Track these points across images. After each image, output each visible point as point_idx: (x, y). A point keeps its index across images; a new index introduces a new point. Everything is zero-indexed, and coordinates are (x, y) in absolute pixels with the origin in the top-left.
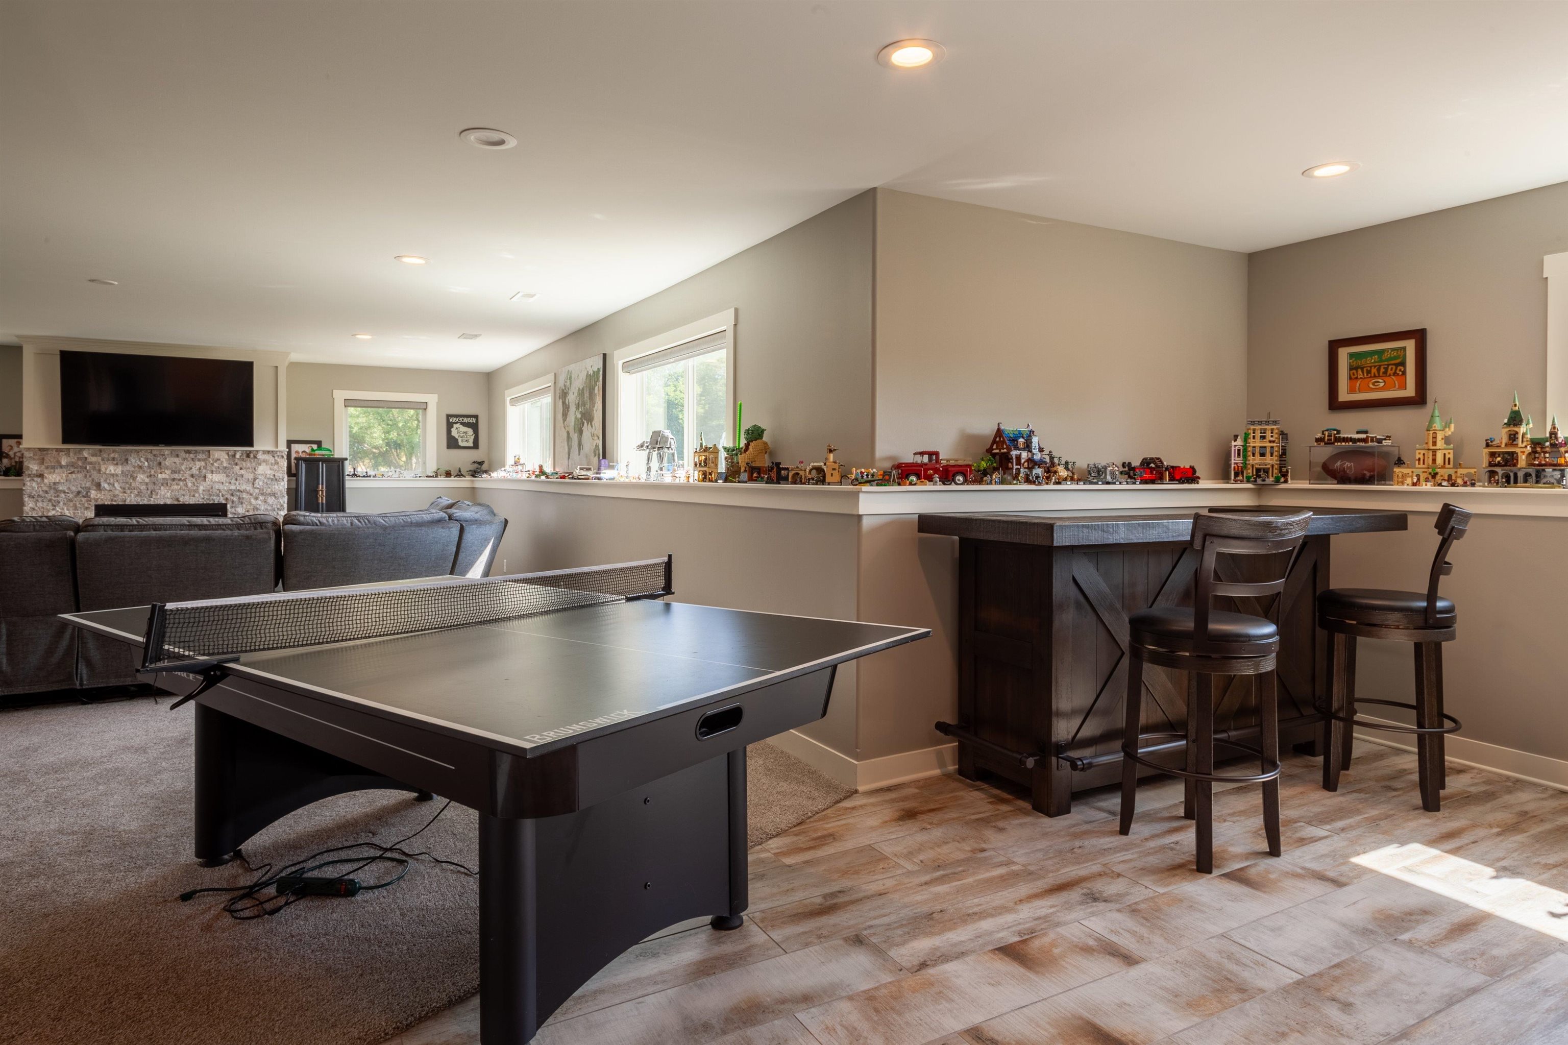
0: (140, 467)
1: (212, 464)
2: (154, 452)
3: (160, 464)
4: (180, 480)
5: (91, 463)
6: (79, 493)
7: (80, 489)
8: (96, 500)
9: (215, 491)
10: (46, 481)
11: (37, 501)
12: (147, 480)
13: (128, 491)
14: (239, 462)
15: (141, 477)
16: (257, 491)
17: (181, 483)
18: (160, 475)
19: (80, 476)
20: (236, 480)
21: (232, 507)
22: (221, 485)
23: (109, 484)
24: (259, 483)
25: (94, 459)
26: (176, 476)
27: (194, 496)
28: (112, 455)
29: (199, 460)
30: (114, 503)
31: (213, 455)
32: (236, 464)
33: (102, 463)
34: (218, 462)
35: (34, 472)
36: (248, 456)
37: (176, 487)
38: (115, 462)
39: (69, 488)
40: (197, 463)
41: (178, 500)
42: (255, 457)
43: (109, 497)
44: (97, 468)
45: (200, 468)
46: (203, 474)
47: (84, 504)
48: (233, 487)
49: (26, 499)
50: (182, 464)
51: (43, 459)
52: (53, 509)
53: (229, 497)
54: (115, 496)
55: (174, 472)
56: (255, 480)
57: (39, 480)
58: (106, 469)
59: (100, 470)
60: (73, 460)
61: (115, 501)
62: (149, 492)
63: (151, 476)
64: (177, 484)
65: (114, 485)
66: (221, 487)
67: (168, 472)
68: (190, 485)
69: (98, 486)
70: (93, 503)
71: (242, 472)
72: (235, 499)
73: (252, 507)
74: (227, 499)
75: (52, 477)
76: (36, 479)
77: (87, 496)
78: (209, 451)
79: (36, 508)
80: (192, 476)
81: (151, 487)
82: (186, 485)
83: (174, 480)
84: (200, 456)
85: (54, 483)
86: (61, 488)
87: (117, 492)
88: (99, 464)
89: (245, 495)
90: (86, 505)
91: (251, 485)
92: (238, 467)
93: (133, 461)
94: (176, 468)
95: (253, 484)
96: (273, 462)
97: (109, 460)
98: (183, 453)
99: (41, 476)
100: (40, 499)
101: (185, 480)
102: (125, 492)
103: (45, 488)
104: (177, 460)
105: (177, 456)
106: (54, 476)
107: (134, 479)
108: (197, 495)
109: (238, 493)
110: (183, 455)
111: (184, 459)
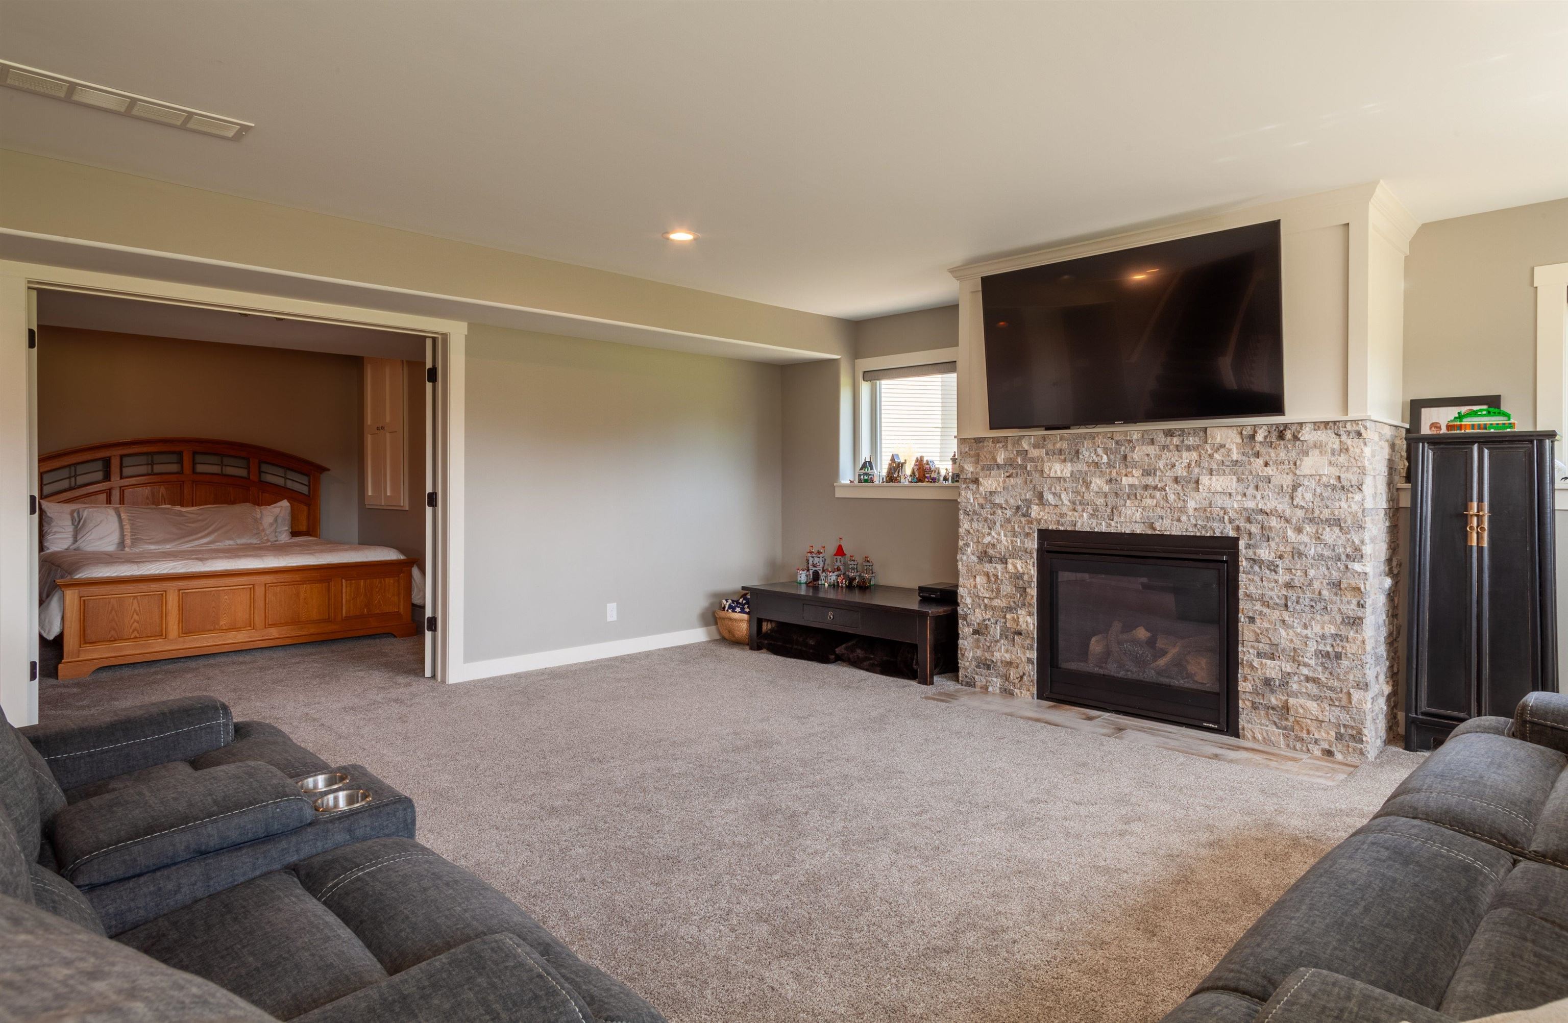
0: (1097, 465)
1: (1211, 456)
2: (1117, 437)
3: (1125, 457)
4: (1155, 488)
5: (1032, 460)
6: (1018, 508)
7: (1020, 503)
8: (1039, 521)
9: (1216, 510)
10: (981, 489)
11: (972, 519)
12: (1106, 488)
13: (1079, 508)
14: (1263, 451)
15: (1098, 483)
16: (1300, 513)
17: (1158, 494)
18: (1124, 479)
19: (1019, 481)
20: (1257, 488)
21: (1248, 546)
22: (1227, 498)
23: (1054, 494)
24: (1305, 496)
25: (1034, 453)
26: (1150, 481)
27: (1179, 520)
28: (1058, 446)
29: (1189, 449)
30: (1061, 528)
31: (1212, 437)
32: (1257, 455)
33: (1045, 459)
34: (1222, 450)
35: (969, 476)
36: (1281, 436)
37: (1149, 502)
38: (1062, 457)
39: (1006, 501)
40: (1185, 454)
41: (1152, 526)
42: (1296, 438)
43: (1055, 518)
44: (1039, 468)
45: (1189, 465)
46: (1194, 476)
47: (1024, 529)
48: (1251, 504)
49: (961, 517)
50: (1159, 457)
51: (978, 455)
52: (989, 534)
53: (1242, 524)
54: (1062, 515)
55: (1147, 473)
56: (1295, 488)
57: (973, 487)
58: (1050, 469)
59: (1042, 471)
60: (1012, 456)
61: (1062, 525)
62: (1109, 510)
63: (1111, 480)
64: (1152, 497)
65: (1060, 496)
66: (1228, 503)
67: (1137, 473)
68: (1172, 497)
69: (1040, 496)
70: (1035, 527)
71: (1269, 471)
72: (1255, 529)
73: (1289, 549)
74: (1238, 529)
75: (989, 483)
76: (971, 486)
77: (1026, 515)
78: (1205, 430)
79: (971, 531)
80: (1176, 480)
81: (1111, 500)
82: (1165, 498)
83: (1146, 487)
84: (1191, 441)
85: (991, 492)
86: (997, 501)
87: (1064, 510)
88: (1043, 460)
89: (1274, 522)
90: (1027, 530)
91: (1287, 499)
92: (1260, 462)
93: (1086, 454)
94: (1149, 465)
95: (1292, 498)
96: (1336, 446)
97: (1054, 454)
98: (1161, 435)
99: (976, 481)
100: (975, 517)
101: (1163, 489)
102: (1074, 510)
103: (981, 501)
104: (1151, 450)
105: (1152, 442)
106: (990, 482)
107: (1087, 485)
108: (1184, 518)
109: (1260, 517)
110: (1161, 438)
111: (1164, 447)
